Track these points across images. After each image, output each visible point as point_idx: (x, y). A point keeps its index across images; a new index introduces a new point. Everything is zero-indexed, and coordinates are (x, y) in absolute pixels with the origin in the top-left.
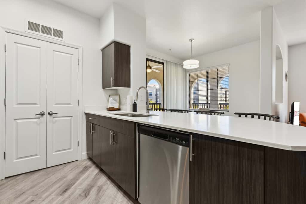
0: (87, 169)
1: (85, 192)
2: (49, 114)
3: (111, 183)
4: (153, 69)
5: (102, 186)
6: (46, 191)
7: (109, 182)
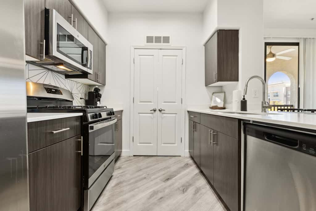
0: (188, 167)
1: (183, 188)
2: (159, 110)
3: (210, 188)
4: (277, 57)
5: (200, 187)
6: (154, 174)
7: (208, 187)
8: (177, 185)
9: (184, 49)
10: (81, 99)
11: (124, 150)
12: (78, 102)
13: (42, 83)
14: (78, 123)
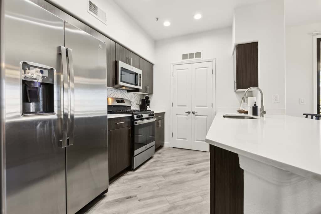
2: (193, 113)
8: (195, 168)
9: (214, 61)
10: (137, 104)
11: (165, 142)
12: (135, 107)
13: (115, 97)
14: (129, 120)
